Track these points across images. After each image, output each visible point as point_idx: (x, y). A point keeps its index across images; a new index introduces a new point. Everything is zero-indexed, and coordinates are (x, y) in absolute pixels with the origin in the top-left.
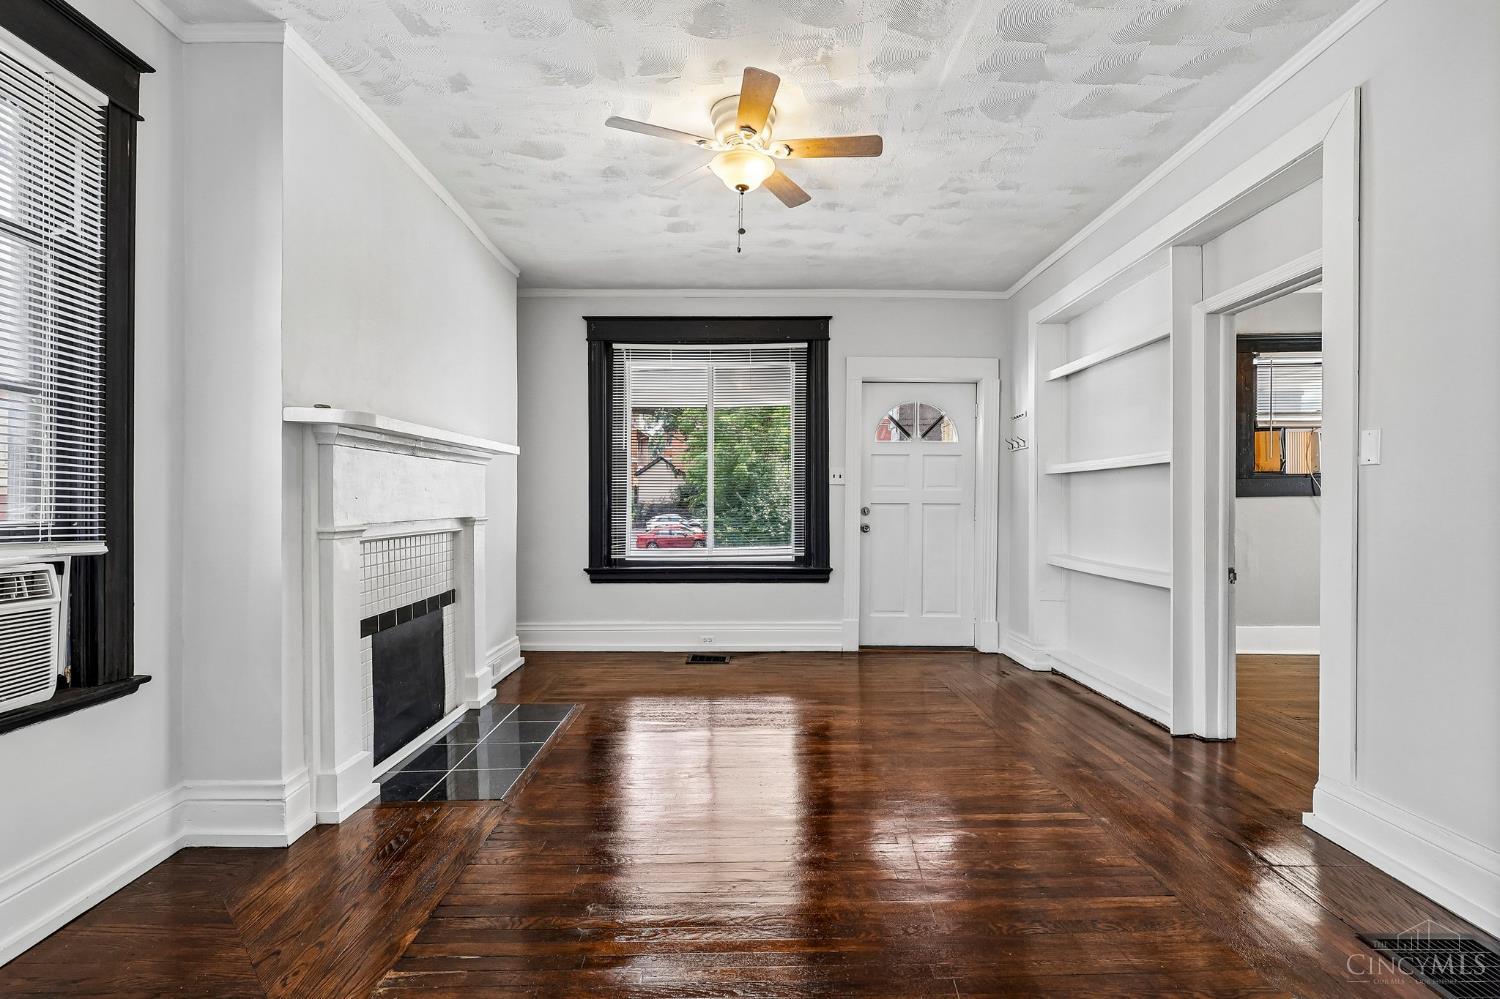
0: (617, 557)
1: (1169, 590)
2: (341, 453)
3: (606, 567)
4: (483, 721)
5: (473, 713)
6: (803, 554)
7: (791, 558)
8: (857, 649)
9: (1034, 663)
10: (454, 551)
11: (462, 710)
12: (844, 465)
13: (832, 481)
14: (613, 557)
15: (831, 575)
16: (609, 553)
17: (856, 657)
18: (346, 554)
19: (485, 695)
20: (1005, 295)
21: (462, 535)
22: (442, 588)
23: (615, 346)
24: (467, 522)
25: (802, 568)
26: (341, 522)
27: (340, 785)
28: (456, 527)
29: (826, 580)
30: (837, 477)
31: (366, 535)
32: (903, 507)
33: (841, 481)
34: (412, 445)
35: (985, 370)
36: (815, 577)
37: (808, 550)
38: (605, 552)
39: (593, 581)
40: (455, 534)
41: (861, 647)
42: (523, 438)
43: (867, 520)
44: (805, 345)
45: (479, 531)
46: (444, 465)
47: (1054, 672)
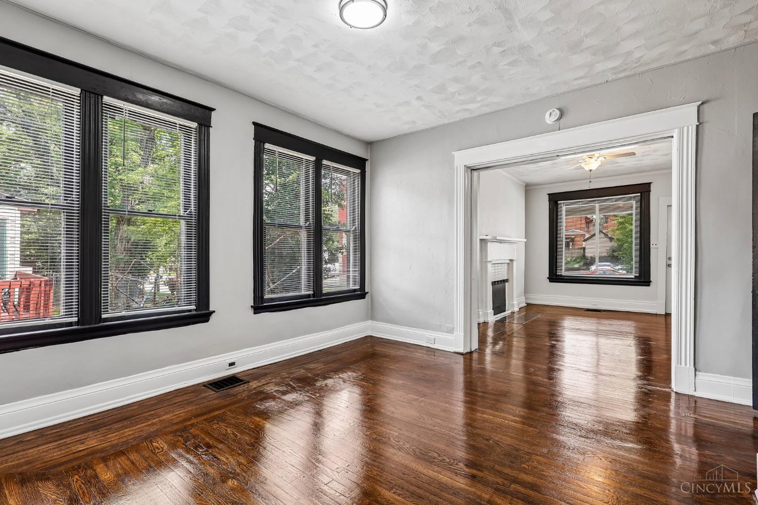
0: (559, 274)
2: (489, 244)
3: (554, 277)
4: (516, 316)
5: (513, 313)
6: (638, 275)
7: (633, 276)
8: (664, 314)
10: (508, 268)
11: (510, 311)
12: (658, 240)
13: (652, 246)
14: (557, 274)
15: (651, 283)
16: (556, 272)
17: (664, 316)
18: (489, 266)
19: (516, 309)
21: (510, 264)
22: (506, 278)
23: (559, 202)
24: (511, 260)
25: (638, 280)
26: (489, 259)
27: (489, 315)
28: (508, 262)
29: (649, 285)
30: (654, 245)
31: (493, 262)
33: (656, 247)
34: (501, 242)
36: (642, 284)
37: (640, 273)
38: (555, 272)
39: (550, 282)
40: (508, 264)
41: (666, 313)
42: (527, 235)
43: (669, 262)
44: (640, 194)
45: (515, 263)
46: (506, 245)
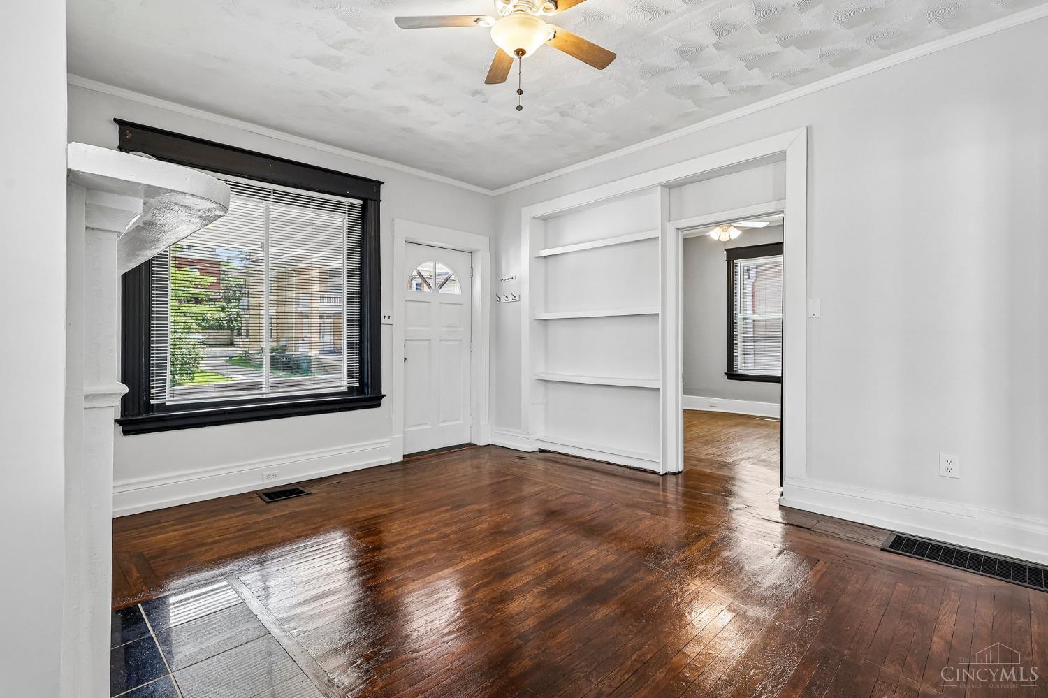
0: (156, 402)
1: (658, 389)
3: (145, 415)
6: (357, 384)
7: (344, 389)
8: (402, 460)
9: (529, 447)
12: (392, 308)
13: (383, 321)
14: (152, 402)
15: (383, 400)
16: (148, 399)
17: (402, 466)
20: (493, 193)
25: (356, 396)
29: (378, 405)
30: (387, 317)
32: (426, 342)
33: (389, 321)
35: (480, 243)
36: (369, 403)
37: (360, 381)
38: (144, 398)
39: (126, 433)
41: (404, 457)
44: (360, 202)
47: (541, 451)
